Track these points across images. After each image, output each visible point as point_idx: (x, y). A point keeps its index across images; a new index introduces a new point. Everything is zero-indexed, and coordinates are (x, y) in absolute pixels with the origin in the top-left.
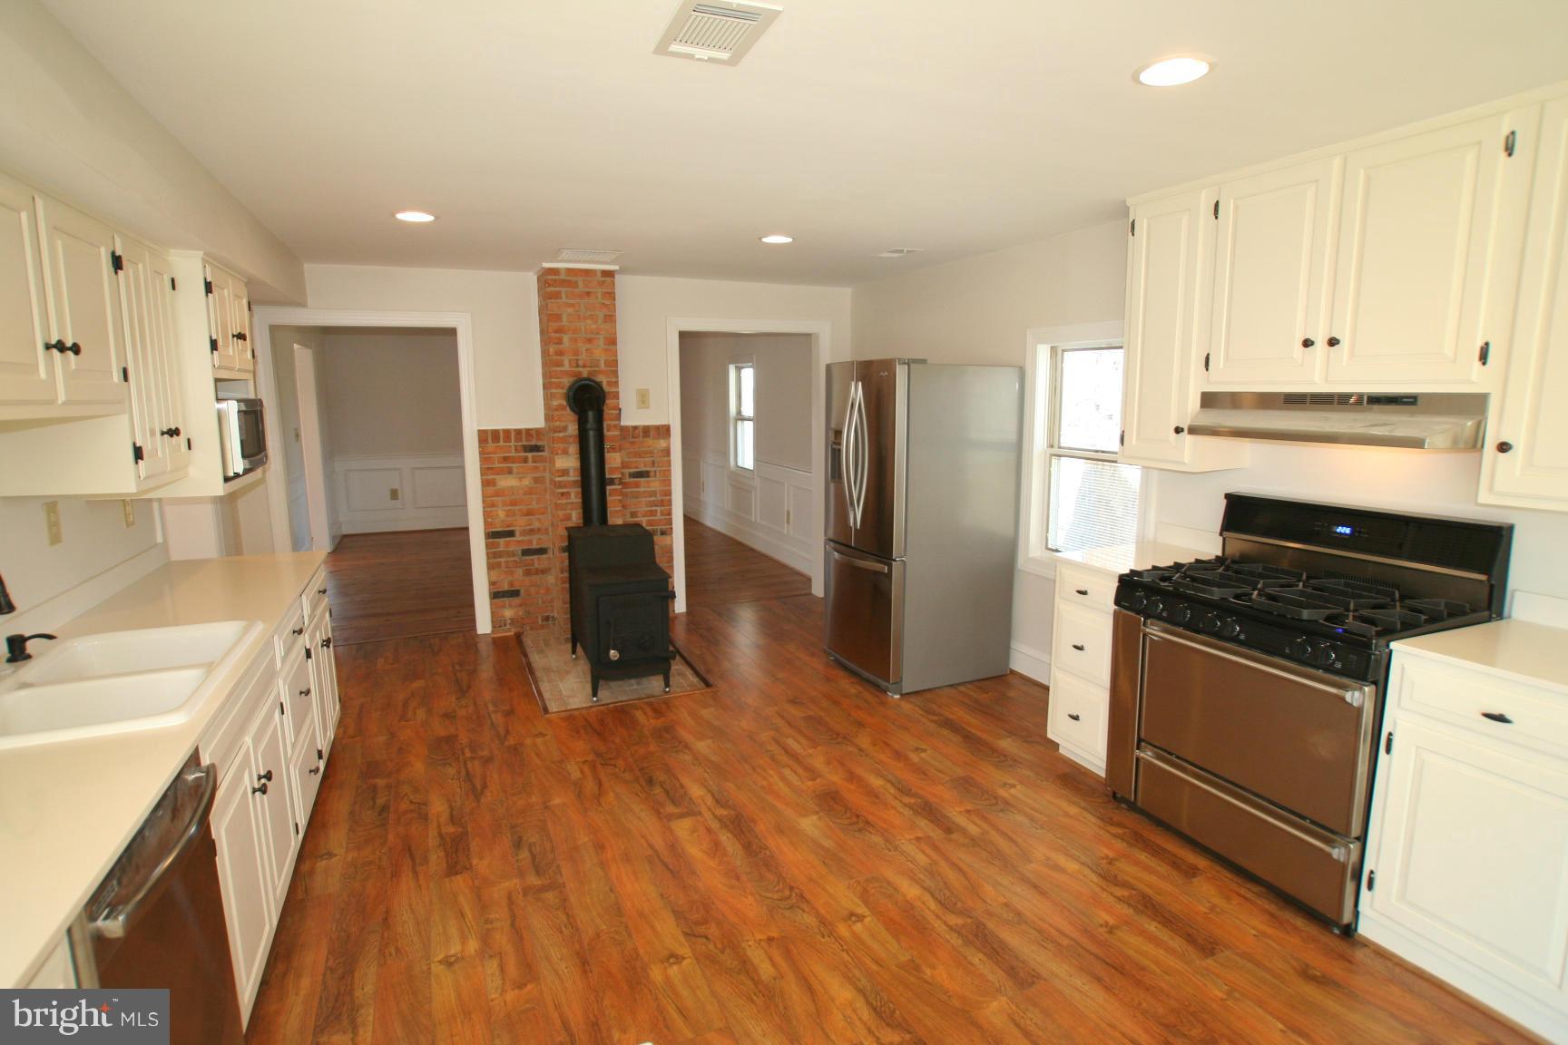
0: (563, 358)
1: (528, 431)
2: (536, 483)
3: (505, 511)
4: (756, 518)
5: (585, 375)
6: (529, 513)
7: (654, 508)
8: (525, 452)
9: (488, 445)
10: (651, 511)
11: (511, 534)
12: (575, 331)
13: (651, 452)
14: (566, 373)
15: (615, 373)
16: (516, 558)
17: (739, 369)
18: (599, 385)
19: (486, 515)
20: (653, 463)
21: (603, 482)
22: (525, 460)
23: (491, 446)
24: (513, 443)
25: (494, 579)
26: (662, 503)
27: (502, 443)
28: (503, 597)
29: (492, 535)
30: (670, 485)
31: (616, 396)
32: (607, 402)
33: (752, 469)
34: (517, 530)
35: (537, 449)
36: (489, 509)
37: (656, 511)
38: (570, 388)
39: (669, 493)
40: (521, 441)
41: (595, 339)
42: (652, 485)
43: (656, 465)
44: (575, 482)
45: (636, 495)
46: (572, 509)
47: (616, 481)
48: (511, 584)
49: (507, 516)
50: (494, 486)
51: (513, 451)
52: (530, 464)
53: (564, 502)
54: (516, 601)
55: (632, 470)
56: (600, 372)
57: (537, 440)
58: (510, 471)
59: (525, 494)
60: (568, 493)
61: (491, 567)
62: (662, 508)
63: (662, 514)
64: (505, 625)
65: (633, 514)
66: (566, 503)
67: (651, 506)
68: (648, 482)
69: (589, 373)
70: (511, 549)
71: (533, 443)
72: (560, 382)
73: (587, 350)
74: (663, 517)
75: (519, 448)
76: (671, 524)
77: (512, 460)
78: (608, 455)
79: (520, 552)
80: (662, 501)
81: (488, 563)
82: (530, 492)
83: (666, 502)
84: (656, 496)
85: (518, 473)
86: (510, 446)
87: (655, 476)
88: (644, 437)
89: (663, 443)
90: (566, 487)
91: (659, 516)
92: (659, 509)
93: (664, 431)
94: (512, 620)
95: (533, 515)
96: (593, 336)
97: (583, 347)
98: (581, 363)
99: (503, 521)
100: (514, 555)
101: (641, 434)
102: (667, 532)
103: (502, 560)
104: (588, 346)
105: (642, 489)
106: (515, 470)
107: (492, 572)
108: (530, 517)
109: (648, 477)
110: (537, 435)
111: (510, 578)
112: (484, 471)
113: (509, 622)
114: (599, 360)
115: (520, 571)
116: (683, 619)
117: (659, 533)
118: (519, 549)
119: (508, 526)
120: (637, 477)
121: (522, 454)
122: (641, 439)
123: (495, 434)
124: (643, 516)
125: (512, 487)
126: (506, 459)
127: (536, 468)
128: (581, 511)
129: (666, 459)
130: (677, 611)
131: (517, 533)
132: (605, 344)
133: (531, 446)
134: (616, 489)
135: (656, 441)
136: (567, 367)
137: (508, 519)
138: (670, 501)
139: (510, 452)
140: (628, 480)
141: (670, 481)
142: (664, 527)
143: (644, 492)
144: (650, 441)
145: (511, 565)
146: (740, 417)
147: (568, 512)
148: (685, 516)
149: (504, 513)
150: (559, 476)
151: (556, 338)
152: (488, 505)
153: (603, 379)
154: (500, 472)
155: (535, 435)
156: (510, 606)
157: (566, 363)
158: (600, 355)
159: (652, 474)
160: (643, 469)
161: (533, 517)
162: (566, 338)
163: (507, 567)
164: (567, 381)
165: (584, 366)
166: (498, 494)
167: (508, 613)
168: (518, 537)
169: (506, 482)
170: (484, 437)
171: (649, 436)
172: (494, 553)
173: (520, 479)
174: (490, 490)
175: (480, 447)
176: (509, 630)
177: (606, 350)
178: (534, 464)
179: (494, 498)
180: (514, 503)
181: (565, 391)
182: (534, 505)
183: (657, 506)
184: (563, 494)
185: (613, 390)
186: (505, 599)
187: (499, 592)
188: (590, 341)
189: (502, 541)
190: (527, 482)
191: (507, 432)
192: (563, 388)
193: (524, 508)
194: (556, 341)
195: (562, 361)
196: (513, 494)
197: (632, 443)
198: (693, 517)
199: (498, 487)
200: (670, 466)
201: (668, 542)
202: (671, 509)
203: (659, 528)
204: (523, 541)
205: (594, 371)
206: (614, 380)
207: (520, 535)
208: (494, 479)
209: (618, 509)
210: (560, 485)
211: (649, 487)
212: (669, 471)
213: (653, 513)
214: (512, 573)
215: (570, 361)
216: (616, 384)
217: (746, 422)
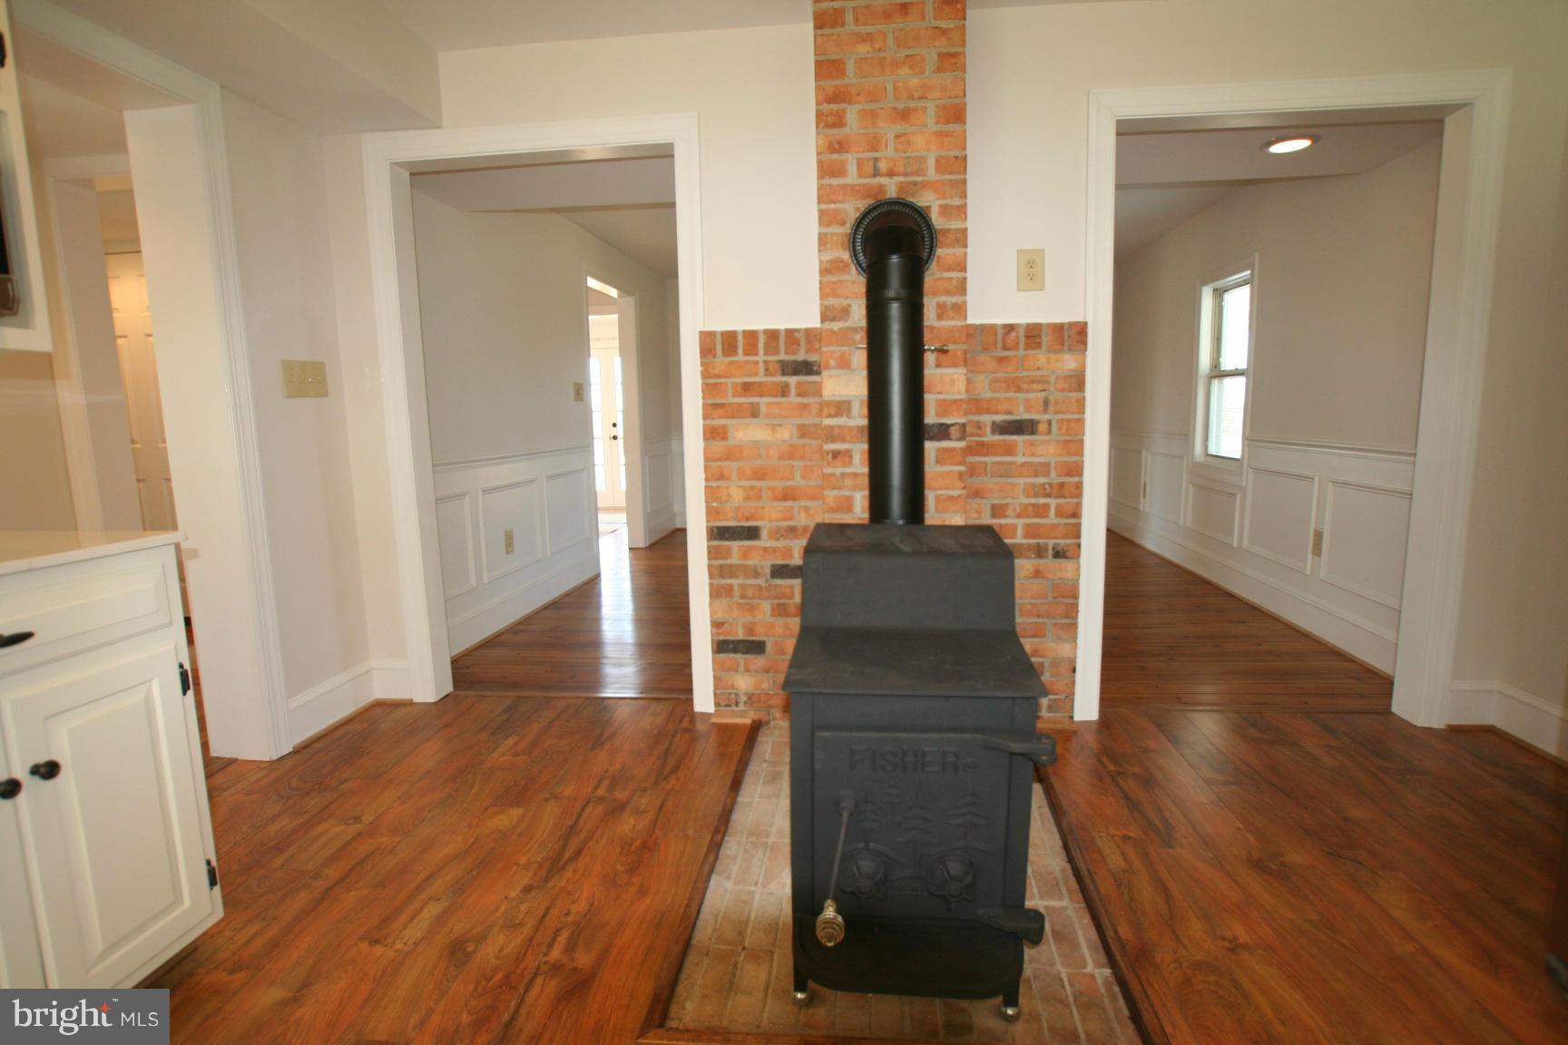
0: (845, 156)
1: (790, 333)
2: (802, 436)
3: (744, 489)
4: (1241, 540)
5: (892, 193)
6: (788, 495)
7: (1042, 500)
8: (784, 374)
9: (717, 360)
10: (1035, 506)
11: (752, 533)
12: (872, 97)
13: (1043, 381)
14: (853, 190)
15: (961, 187)
16: (760, 581)
17: (1219, 294)
18: (922, 215)
19: (711, 493)
20: (1046, 403)
21: (916, 431)
22: (784, 391)
23: (721, 361)
24: (761, 358)
25: (720, 616)
26: (1060, 490)
27: (740, 357)
28: (735, 651)
29: (719, 534)
30: (1080, 453)
31: (961, 238)
32: (939, 252)
33: (1238, 455)
34: (765, 526)
35: (807, 368)
36: (714, 484)
37: (1047, 506)
38: (859, 222)
39: (1076, 470)
40: (777, 352)
41: (915, 109)
42: (1040, 449)
43: (1051, 408)
44: (860, 429)
45: (1005, 471)
46: (854, 488)
47: (954, 432)
48: (750, 631)
49: (747, 498)
50: (725, 438)
51: (762, 371)
52: (793, 399)
53: (838, 471)
54: (758, 661)
55: (999, 418)
56: (924, 185)
57: (809, 351)
58: (754, 413)
59: (782, 457)
60: (848, 453)
61: (716, 593)
62: (1061, 501)
63: (1059, 513)
64: (737, 704)
65: (997, 511)
66: (843, 475)
67: (1036, 496)
68: (1032, 444)
69: (901, 187)
70: (751, 563)
71: (801, 356)
72: (837, 211)
73: (897, 137)
74: (1058, 521)
75: (771, 367)
76: (1078, 536)
77: (759, 389)
78: (932, 370)
79: (768, 571)
80: (1062, 485)
81: (711, 585)
82: (791, 453)
83: (1069, 487)
84: (1047, 474)
85: (768, 416)
86: (756, 363)
87: (1049, 432)
88: (1028, 347)
89: (1069, 362)
90: (843, 440)
91: (1052, 519)
92: (1053, 502)
93: (1075, 336)
94: (750, 697)
95: (794, 499)
96: (913, 105)
97: (888, 130)
98: (883, 166)
99: (738, 509)
100: (756, 574)
101: (1022, 340)
102: (1067, 553)
103: (734, 582)
104: (901, 127)
105: (1019, 459)
106: (763, 409)
107: (717, 603)
108: (790, 503)
109: (1033, 432)
110: (809, 341)
111: (749, 618)
112: (710, 409)
113: (743, 699)
114: (924, 159)
115: (766, 606)
116: (1091, 739)
117: (1050, 552)
118: (766, 564)
119: (747, 519)
120: (1012, 433)
121: (779, 379)
122: (1021, 352)
123: (729, 339)
124: (1019, 516)
125: (757, 442)
126: (747, 388)
127: (805, 406)
128: (866, 493)
129: (1074, 395)
130: (1078, 717)
131: (764, 534)
132: (937, 123)
133: (795, 362)
134: (953, 450)
135: (1053, 357)
136: (852, 177)
137: (749, 504)
138: (1079, 487)
139: (756, 374)
140: (990, 437)
141: (1081, 442)
142: (1062, 542)
143: (1024, 464)
144: (1041, 357)
145: (750, 592)
146: (1218, 373)
147: (846, 493)
148: (1110, 532)
149: (741, 492)
150: (830, 416)
151: (832, 114)
152: (715, 476)
153: (928, 200)
154: (735, 412)
155: (803, 343)
156: (747, 670)
157: (852, 168)
158: (926, 145)
159: (1042, 427)
160: (1022, 415)
161: (796, 505)
162: (852, 114)
163: (743, 596)
164: (852, 208)
165: (891, 174)
166: (729, 456)
167: (743, 683)
168: (765, 541)
169: (747, 433)
170: (709, 343)
171: (1039, 346)
172: (721, 567)
173: (773, 427)
174: (718, 446)
175: (702, 364)
176: (743, 714)
177: (940, 134)
178: (800, 400)
179: (727, 463)
180: (759, 474)
181: (848, 229)
182: (798, 481)
183: (1048, 496)
184: (836, 454)
185: (955, 224)
186: (739, 656)
187: (725, 642)
188: (904, 115)
189: (735, 545)
190: (786, 434)
191: (751, 336)
192: (843, 224)
193: (780, 485)
194: (830, 119)
195: (843, 163)
196: (759, 456)
197: (1002, 360)
198: (1126, 535)
199: (731, 442)
200: (1082, 410)
201: (1069, 575)
202: (1079, 505)
203: (1051, 542)
204: (775, 550)
205: (915, 183)
206: (957, 202)
207: (770, 537)
208: (725, 427)
209: (955, 493)
210: (831, 434)
211: (1033, 455)
212: (1081, 422)
213: (1041, 511)
214: (752, 609)
215: (860, 163)
216: (962, 210)
217: (1227, 381)
